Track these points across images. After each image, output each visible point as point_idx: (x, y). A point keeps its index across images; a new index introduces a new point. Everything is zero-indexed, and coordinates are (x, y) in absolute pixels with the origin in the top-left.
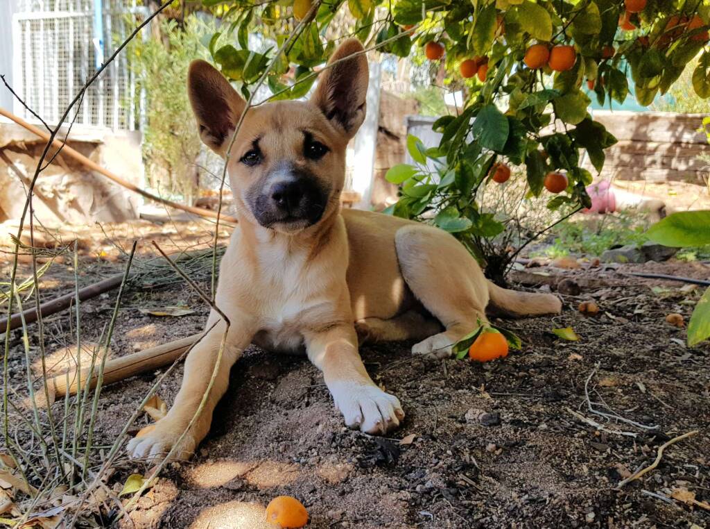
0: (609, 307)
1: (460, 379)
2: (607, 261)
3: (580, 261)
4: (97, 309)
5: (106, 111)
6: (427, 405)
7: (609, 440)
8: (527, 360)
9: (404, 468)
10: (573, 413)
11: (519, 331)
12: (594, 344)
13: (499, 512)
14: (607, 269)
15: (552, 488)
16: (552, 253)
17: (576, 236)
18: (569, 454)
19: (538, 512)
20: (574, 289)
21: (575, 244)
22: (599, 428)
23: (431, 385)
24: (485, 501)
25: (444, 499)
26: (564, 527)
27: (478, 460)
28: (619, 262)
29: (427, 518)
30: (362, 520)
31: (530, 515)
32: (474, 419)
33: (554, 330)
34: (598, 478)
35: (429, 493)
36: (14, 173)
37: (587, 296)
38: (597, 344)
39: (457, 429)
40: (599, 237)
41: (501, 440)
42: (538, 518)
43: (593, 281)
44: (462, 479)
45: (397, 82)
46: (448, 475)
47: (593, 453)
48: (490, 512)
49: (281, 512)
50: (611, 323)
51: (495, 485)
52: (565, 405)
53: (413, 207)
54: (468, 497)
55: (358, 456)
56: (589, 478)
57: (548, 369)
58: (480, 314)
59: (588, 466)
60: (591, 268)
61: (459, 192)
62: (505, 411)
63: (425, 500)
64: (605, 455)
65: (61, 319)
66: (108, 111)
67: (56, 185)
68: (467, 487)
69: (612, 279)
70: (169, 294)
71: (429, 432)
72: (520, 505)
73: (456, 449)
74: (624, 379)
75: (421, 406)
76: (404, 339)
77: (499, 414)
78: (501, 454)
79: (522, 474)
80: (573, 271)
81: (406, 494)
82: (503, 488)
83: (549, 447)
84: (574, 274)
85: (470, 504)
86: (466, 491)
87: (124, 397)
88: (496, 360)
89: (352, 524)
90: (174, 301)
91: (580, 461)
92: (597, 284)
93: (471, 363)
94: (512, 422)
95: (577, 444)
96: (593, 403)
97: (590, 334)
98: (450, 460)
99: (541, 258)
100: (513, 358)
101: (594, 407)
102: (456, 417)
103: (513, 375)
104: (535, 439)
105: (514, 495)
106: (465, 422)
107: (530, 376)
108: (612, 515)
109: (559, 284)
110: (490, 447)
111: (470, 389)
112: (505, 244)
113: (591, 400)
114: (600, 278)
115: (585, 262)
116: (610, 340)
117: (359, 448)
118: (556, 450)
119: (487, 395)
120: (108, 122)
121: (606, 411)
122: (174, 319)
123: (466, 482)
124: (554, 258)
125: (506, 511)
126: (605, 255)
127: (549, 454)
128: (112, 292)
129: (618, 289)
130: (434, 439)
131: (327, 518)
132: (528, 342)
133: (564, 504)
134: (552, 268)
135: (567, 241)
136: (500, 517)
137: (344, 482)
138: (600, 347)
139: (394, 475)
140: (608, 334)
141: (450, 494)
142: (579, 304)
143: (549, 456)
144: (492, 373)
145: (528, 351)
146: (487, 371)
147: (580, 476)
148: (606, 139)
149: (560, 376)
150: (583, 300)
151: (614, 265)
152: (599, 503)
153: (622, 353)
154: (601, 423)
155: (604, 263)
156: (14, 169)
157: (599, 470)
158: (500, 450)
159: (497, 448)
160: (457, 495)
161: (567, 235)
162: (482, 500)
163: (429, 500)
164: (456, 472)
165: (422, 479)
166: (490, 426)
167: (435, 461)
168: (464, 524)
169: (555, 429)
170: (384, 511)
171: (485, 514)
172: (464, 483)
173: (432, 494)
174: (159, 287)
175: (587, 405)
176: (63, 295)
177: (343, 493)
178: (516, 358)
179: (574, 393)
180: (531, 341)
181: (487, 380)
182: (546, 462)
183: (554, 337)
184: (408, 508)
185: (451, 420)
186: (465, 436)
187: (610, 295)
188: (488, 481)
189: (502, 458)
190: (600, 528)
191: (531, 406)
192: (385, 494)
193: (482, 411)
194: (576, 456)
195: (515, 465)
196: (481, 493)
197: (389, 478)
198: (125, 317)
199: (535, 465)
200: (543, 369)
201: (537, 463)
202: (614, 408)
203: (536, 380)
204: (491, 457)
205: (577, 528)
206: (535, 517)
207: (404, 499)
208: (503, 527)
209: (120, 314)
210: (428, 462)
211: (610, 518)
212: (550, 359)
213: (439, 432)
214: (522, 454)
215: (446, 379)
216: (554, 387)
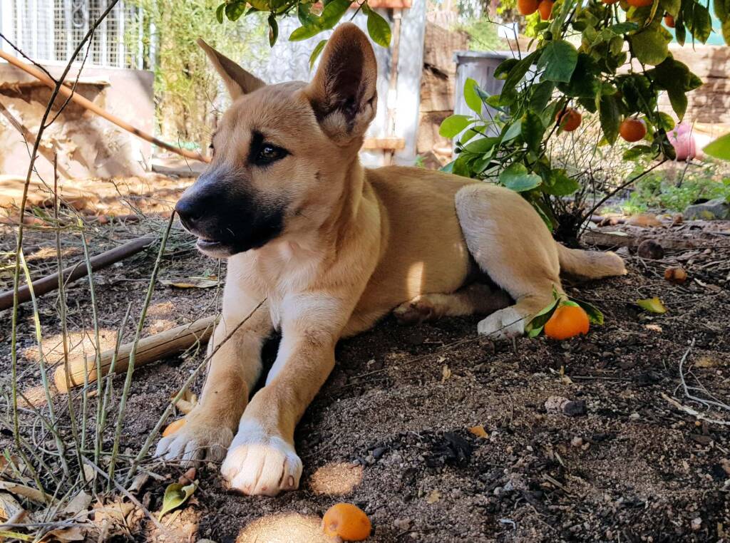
0: (698, 273)
1: (536, 361)
2: (691, 218)
3: (659, 217)
4: (110, 280)
5: (110, 47)
6: (501, 391)
7: (711, 431)
8: (611, 337)
9: (478, 467)
10: (669, 400)
11: (599, 303)
12: (684, 317)
13: (591, 518)
14: (693, 228)
15: (650, 488)
16: (628, 209)
17: (654, 189)
18: (666, 449)
19: (636, 518)
20: (657, 251)
21: (653, 198)
22: (699, 417)
23: (504, 368)
24: (574, 505)
25: (528, 504)
26: (666, 535)
27: (563, 457)
28: (705, 219)
29: (509, 527)
30: (433, 530)
31: (628, 521)
32: (556, 409)
33: (638, 301)
34: (701, 475)
35: (509, 497)
36: (7, 120)
37: (672, 259)
38: (689, 317)
39: (537, 420)
40: (679, 190)
41: (588, 433)
42: (636, 525)
43: (679, 242)
44: (547, 480)
45: (443, 12)
46: (530, 475)
47: (695, 447)
48: (581, 519)
49: (341, 522)
50: (703, 293)
51: (584, 486)
52: (658, 390)
53: (475, 164)
54: (555, 501)
55: (425, 453)
56: (690, 476)
57: (635, 348)
58: (556, 285)
59: (688, 462)
60: (674, 226)
61: (525, 145)
62: (591, 398)
63: (505, 506)
64: (707, 449)
65: (69, 293)
66: (112, 47)
67: (55, 134)
68: (553, 490)
69: (699, 239)
70: (193, 262)
71: (504, 424)
72: (614, 510)
73: (537, 444)
74: (723, 359)
75: (493, 393)
76: (469, 314)
77: (584, 402)
78: (588, 449)
79: (614, 472)
80: (653, 229)
81: (482, 499)
82: (594, 490)
83: (643, 440)
84: (655, 233)
85: (558, 510)
87: (147, 386)
88: (576, 338)
89: (422, 535)
90: (199, 270)
91: (679, 457)
92: (682, 245)
93: (548, 342)
94: (600, 412)
95: (675, 437)
96: (690, 388)
97: (679, 305)
98: (532, 458)
99: (616, 215)
100: (595, 336)
101: (691, 392)
102: (534, 406)
103: (596, 355)
104: (627, 431)
105: (607, 497)
106: (545, 412)
107: (615, 357)
108: (721, 520)
109: (640, 246)
111: (548, 372)
112: (577, 201)
113: (687, 384)
114: (685, 238)
115: (666, 219)
116: (703, 312)
117: (426, 444)
118: (651, 444)
119: (568, 380)
120: (112, 58)
121: (706, 397)
122: (201, 292)
123: (551, 483)
124: (630, 215)
125: (600, 517)
126: (688, 211)
127: (643, 448)
128: (126, 260)
129: (707, 251)
130: (511, 432)
131: (393, 528)
132: (609, 315)
133: (666, 508)
134: (628, 226)
135: (644, 195)
136: (592, 524)
137: (410, 485)
138: (692, 320)
139: (466, 475)
140: (700, 305)
141: (535, 497)
142: (664, 269)
143: (644, 451)
144: (572, 353)
145: (612, 326)
146: (567, 350)
147: (681, 474)
148: (689, 82)
149: (650, 356)
150: (667, 265)
151: (700, 222)
152: (706, 506)
153: (718, 328)
154: (700, 411)
155: (687, 219)
156: (7, 115)
157: (703, 466)
158: (587, 445)
159: (584, 442)
160: (541, 499)
161: (643, 188)
162: (570, 504)
163: (510, 506)
164: (539, 472)
165: (500, 480)
166: (574, 416)
167: (513, 458)
168: (552, 533)
169: (650, 419)
170: (458, 519)
171: (575, 520)
172: (549, 485)
173: (513, 498)
174: (181, 253)
175: (683, 389)
176: (69, 265)
177: (409, 498)
178: (599, 336)
179: (666, 375)
180: (612, 314)
181: (567, 361)
182: (641, 458)
183: (639, 309)
184: (486, 515)
185: (529, 409)
186: (546, 429)
187: (698, 258)
188: (576, 482)
189: (590, 454)
190: (709, 536)
191: (620, 392)
192: (459, 498)
193: (564, 399)
194: (674, 451)
195: (606, 461)
196: (570, 496)
197: (462, 479)
198: (142, 289)
199: (628, 461)
200: (631, 348)
201: (630, 459)
202: (714, 394)
203: (623, 361)
204: (577, 453)
205: (682, 536)
206: (633, 524)
207: (481, 504)
208: (597, 537)
209: (137, 287)
210: (505, 459)
211: (718, 523)
212: (638, 336)
213: (517, 424)
214: (613, 448)
215: (520, 360)
216: (644, 369)
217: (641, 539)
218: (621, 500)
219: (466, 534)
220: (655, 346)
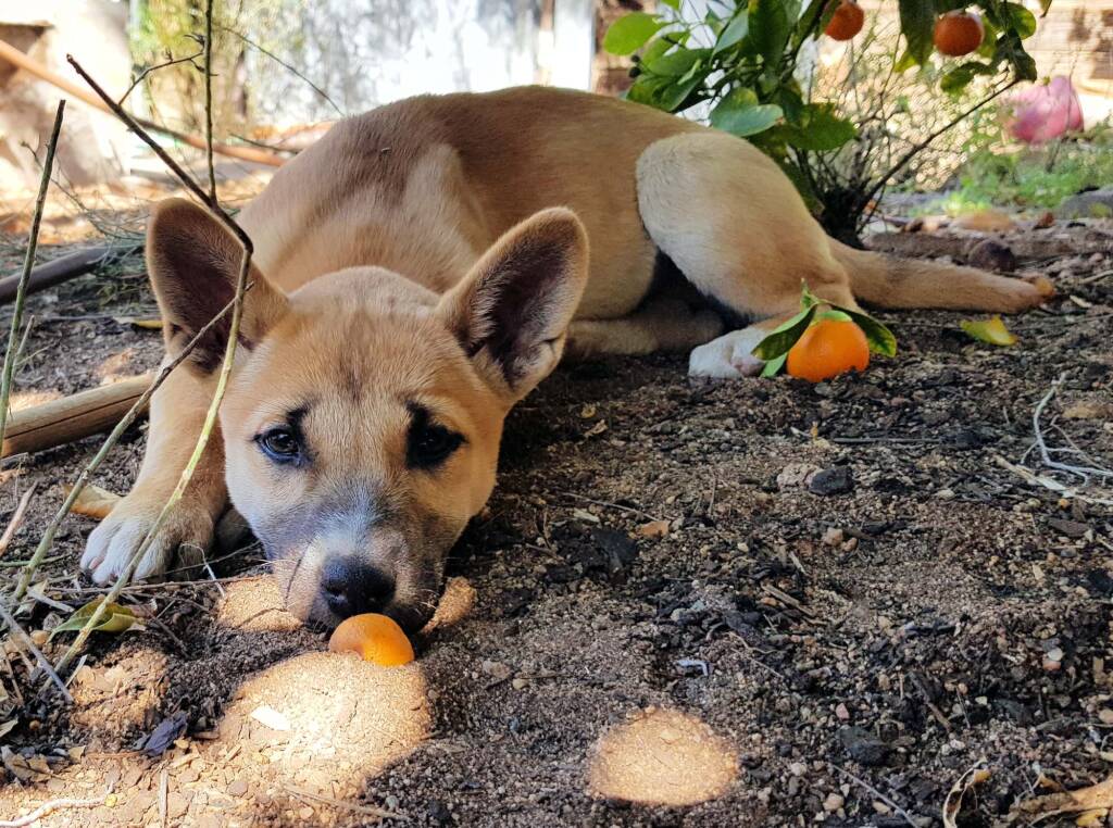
0: (1079, 289)
1: (766, 416)
2: (1070, 215)
3: (1015, 218)
6: (696, 462)
7: (1088, 516)
8: (908, 374)
9: (647, 583)
10: (1011, 467)
11: (890, 327)
13: (851, 655)
14: (1071, 225)
15: (967, 606)
16: (955, 207)
17: (1005, 174)
18: (1002, 545)
19: (937, 652)
20: (1006, 258)
21: (1003, 190)
22: (1067, 494)
23: (706, 427)
24: (819, 635)
26: (994, 680)
27: (805, 562)
28: (1096, 216)
29: (694, 673)
30: (554, 678)
31: (920, 658)
32: (797, 484)
33: (963, 327)
34: (1065, 589)
35: (698, 623)
37: (1034, 272)
38: (1057, 349)
39: (758, 502)
40: (1050, 176)
41: (854, 521)
42: (937, 664)
43: (1043, 243)
44: (768, 594)
46: (740, 587)
47: (1056, 540)
48: (832, 657)
50: (1083, 314)
52: (991, 455)
53: (665, 94)
54: (783, 627)
56: (1046, 591)
57: (953, 389)
59: (1043, 567)
60: (1037, 228)
61: (760, 59)
62: (863, 467)
63: (690, 638)
64: (1080, 544)
68: (780, 610)
69: (1081, 242)
71: (698, 511)
73: (757, 541)
76: (649, 349)
77: (850, 472)
78: (854, 548)
79: (899, 585)
81: (649, 628)
82: (860, 611)
83: (959, 530)
84: (1002, 237)
85: (788, 642)
86: (779, 616)
88: (843, 377)
89: (533, 685)
91: (1025, 558)
92: (1051, 250)
93: (790, 385)
95: (1020, 524)
96: (1052, 450)
97: (1039, 331)
98: (744, 561)
99: (935, 217)
100: (880, 373)
101: (1055, 457)
102: (757, 483)
103: (880, 405)
104: (928, 516)
105: (884, 622)
106: (776, 490)
107: (914, 407)
108: (1102, 654)
109: (971, 253)
110: (832, 534)
111: (788, 434)
112: (859, 166)
113: (1048, 445)
114: (1058, 241)
115: (1023, 220)
116: (1084, 341)
118: (973, 537)
119: (824, 443)
121: (1080, 463)
123: (776, 599)
124: (960, 214)
125: (867, 653)
126: (1066, 205)
127: (957, 544)
129: (1097, 256)
130: (709, 523)
131: (479, 674)
135: (986, 183)
136: (853, 665)
138: (1063, 352)
139: (624, 595)
140: (1079, 330)
141: (744, 621)
143: (959, 549)
144: (835, 400)
145: (910, 360)
146: (825, 397)
147: (1028, 588)
149: (980, 403)
151: (1085, 220)
152: (1073, 628)
154: (1070, 485)
155: (1062, 218)
157: (1069, 574)
158: (853, 541)
159: (847, 536)
160: (760, 624)
161: (986, 174)
162: (813, 634)
165: (684, 599)
166: (830, 495)
167: (711, 565)
168: (775, 681)
169: (972, 496)
171: (819, 661)
172: (773, 602)
173: (705, 624)
175: (1039, 454)
178: (886, 372)
179: (1009, 433)
180: (915, 347)
181: (824, 416)
182: (953, 561)
183: (965, 339)
184: (653, 653)
185: (746, 486)
186: (776, 517)
187: (1077, 268)
188: (826, 599)
189: (856, 557)
190: (1077, 681)
191: (919, 457)
192: (605, 629)
193: (812, 467)
194: (1017, 548)
195: (886, 568)
196: (812, 621)
197: (615, 601)
198: (86, 333)
199: (928, 567)
200: (944, 389)
201: (932, 563)
202: (1098, 459)
203: (928, 411)
204: (833, 556)
205: (1023, 682)
206: (930, 662)
207: (644, 635)
208: (859, 686)
209: (77, 329)
210: (696, 568)
211: (1095, 659)
212: (956, 369)
213: (721, 509)
214: (900, 546)
215: (736, 416)
216: (967, 424)
217: (943, 688)
218: (911, 624)
219: (612, 684)
220: (990, 385)
